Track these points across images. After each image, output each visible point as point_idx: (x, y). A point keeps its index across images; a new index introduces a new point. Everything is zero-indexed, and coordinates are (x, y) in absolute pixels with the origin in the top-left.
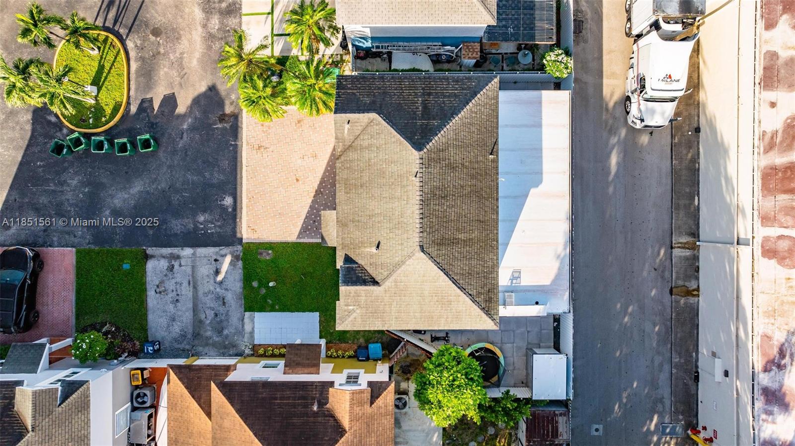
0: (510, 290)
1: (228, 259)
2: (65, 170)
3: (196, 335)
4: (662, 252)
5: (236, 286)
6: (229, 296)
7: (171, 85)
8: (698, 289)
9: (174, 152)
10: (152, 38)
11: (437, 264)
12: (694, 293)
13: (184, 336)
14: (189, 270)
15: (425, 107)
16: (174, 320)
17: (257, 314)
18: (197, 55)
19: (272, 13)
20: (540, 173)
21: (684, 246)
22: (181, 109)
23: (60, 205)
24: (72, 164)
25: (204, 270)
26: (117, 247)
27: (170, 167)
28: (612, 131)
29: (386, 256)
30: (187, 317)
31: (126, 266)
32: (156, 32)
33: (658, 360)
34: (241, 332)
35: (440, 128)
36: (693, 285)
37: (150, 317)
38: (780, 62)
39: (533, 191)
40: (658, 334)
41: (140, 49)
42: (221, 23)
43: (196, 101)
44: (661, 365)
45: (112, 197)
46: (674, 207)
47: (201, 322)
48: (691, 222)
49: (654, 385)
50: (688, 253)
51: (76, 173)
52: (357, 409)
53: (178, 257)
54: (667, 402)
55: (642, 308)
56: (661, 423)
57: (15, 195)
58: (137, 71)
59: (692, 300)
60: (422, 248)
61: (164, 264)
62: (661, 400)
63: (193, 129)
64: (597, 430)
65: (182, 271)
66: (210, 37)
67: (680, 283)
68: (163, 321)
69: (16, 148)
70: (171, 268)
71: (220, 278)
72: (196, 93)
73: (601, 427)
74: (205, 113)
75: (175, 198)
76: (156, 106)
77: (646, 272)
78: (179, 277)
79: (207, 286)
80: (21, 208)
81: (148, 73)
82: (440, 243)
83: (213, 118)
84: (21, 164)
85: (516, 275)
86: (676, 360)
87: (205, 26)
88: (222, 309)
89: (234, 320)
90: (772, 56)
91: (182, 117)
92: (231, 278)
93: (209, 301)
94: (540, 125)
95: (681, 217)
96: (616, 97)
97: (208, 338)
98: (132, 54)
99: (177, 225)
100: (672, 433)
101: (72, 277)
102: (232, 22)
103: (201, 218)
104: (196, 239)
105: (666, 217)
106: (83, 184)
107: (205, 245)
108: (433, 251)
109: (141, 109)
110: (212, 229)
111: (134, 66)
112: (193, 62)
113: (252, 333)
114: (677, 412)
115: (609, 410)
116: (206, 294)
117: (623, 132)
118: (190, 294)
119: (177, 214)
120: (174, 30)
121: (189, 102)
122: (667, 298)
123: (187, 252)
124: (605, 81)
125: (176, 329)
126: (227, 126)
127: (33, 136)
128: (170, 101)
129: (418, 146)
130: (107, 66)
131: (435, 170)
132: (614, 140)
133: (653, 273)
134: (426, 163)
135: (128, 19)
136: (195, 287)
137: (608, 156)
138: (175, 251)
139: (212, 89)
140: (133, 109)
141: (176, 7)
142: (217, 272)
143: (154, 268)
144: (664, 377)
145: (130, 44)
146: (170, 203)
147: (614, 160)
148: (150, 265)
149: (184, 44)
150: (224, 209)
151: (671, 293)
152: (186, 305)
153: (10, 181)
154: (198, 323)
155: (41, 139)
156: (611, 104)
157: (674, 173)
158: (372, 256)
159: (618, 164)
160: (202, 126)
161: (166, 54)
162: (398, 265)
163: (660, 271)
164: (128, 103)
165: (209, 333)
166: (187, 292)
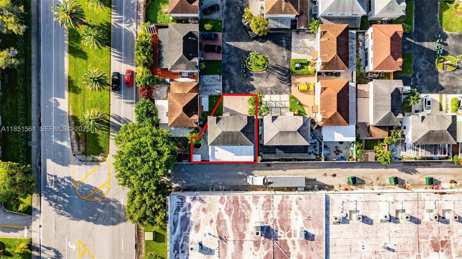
0: (214, 150)
1: (219, 92)
2: (238, 58)
3: (204, 85)
4: (221, 183)
5: (214, 94)
6: (212, 92)
7: (256, 80)
8: (213, 191)
9: (242, 81)
10: (266, 76)
11: (220, 134)
12: (212, 190)
13: (203, 83)
14: (217, 84)
15: (248, 132)
16: (207, 81)
17: (208, 98)
18: (262, 86)
19: (271, 101)
20: (237, 155)
21: (222, 188)
22: (251, 82)
23: (231, 57)
24: (240, 59)
25: (217, 87)
26: (222, 69)
27: (239, 80)
28: (247, 173)
29: (221, 125)
30: (207, 83)
31: (218, 71)
32: (267, 77)
33: (198, 183)
34: (204, 95)
35: (244, 135)
36: (214, 190)
37: (207, 76)
38: (258, 199)
39: (234, 154)
40: (203, 183)
41: (264, 74)
42: (269, 91)
43: (253, 85)
44: (197, 183)
45: (233, 68)
46: (230, 186)
47: (207, 86)
48: (227, 189)
49: (193, 182)
50: (221, 189)
51: (237, 60)
52: (193, 120)
53: (220, 82)
54: (189, 185)
55: (209, 179)
56: (185, 183)
57: (233, 47)
58: (259, 73)
59: (211, 190)
60: (223, 132)
61: (219, 79)
62: (189, 184)
63: (247, 85)
64: (183, 170)
65: (217, 82)
66: (266, 88)
67: (215, 187)
68: (206, 78)
69: (243, 48)
70: (218, 80)
71: (216, 90)
72: (254, 85)
73: (184, 171)
74: (250, 87)
75: (232, 81)
76: (252, 77)
77: (216, 180)
78: (216, 82)
79: (214, 87)
80: (230, 48)
81: (258, 75)
82: (224, 135)
83: (249, 89)
84: (239, 49)
85: (217, 151)
86: (198, 187)
87: (268, 87)
88: (209, 91)
89: (207, 93)
90: (259, 198)
91: (249, 82)
92: (216, 92)
93: (211, 88)
94: (247, 155)
95: (228, 188)
96: (254, 173)
97: (203, 88)
98: (262, 72)
99: (227, 81)
100: (182, 186)
101: (216, 59)
102: (269, 93)
103: (228, 86)
104: (224, 85)
105: (228, 184)
106: (235, 62)
107: (223, 87)
108: (223, 134)
109: (251, 74)
110: (226, 89)
111: (260, 72)
112: (261, 85)
113: (204, 97)
114: (187, 187)
115: (187, 172)
116: (212, 87)
117: (246, 175)
118: (212, 84)
119: (229, 81)
120: (267, 81)
121: (252, 84)
122: (211, 185)
123: (221, 83)
124: (257, 171)
125: (205, 81)
126: (247, 92)
127: (245, 51)
128: (253, 80)
129: (241, 131)
130: (260, 67)
131: (237, 134)
132: (244, 173)
133: (216, 182)
134: (238, 132)
135: (270, 71)
136: (214, 85)
137: (241, 172)
138: (221, 81)
139: (255, 89)
140: (251, 72)
141: (272, 81)
142: (217, 90)
143: (218, 77)
144: (194, 184)
145: (265, 71)
146: (231, 80)
147: (240, 173)
148: (218, 76)
149: (264, 83)
150: (230, 91)
151: (212, 185)
152: (210, 83)
153: (236, 46)
154: (206, 86)
155: (245, 53)
156: (252, 172)
157: (238, 186)
158: (222, 123)
159: (240, 174)
160: (247, 87)
161: (262, 79)
162: (220, 127)
163: (217, 183)
164: (252, 71)
165: (204, 88)
166: (213, 83)
